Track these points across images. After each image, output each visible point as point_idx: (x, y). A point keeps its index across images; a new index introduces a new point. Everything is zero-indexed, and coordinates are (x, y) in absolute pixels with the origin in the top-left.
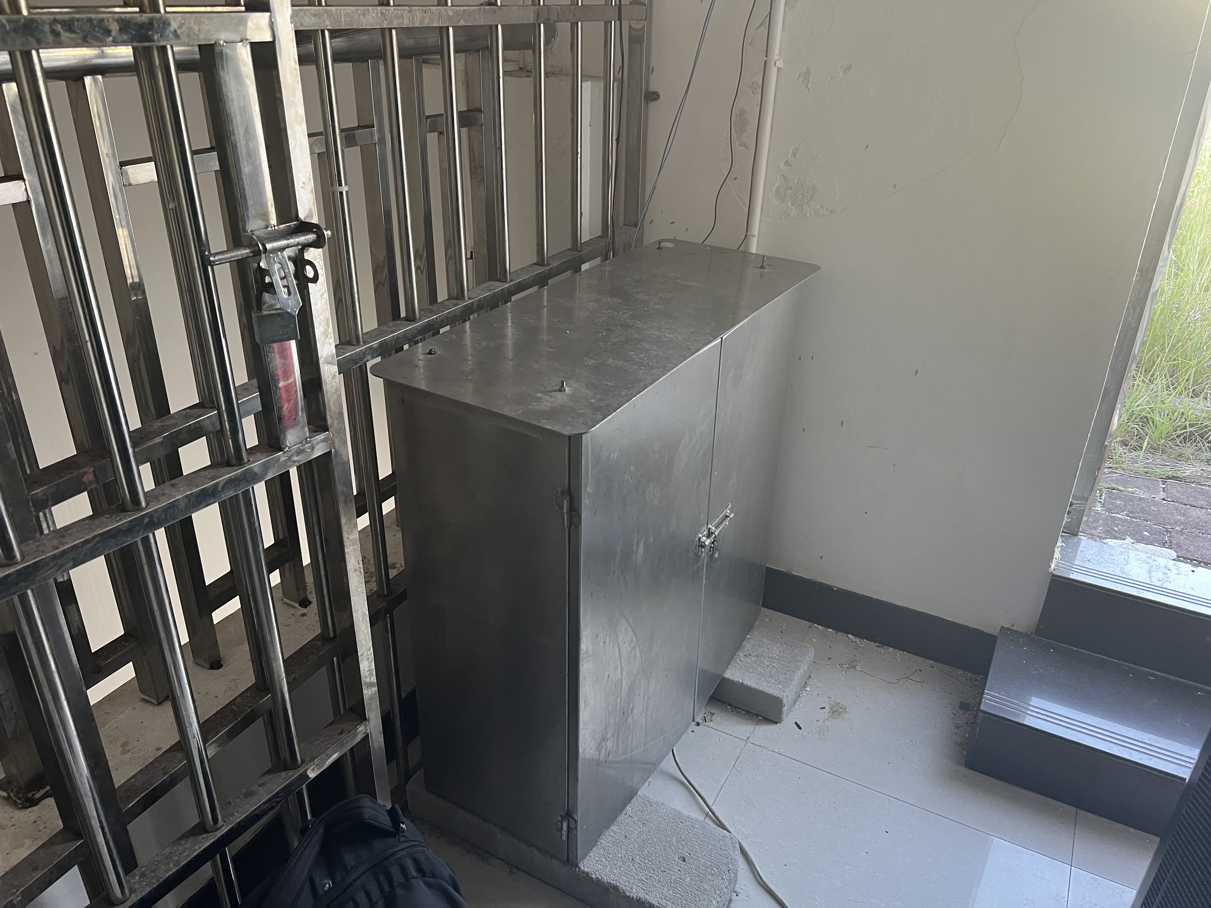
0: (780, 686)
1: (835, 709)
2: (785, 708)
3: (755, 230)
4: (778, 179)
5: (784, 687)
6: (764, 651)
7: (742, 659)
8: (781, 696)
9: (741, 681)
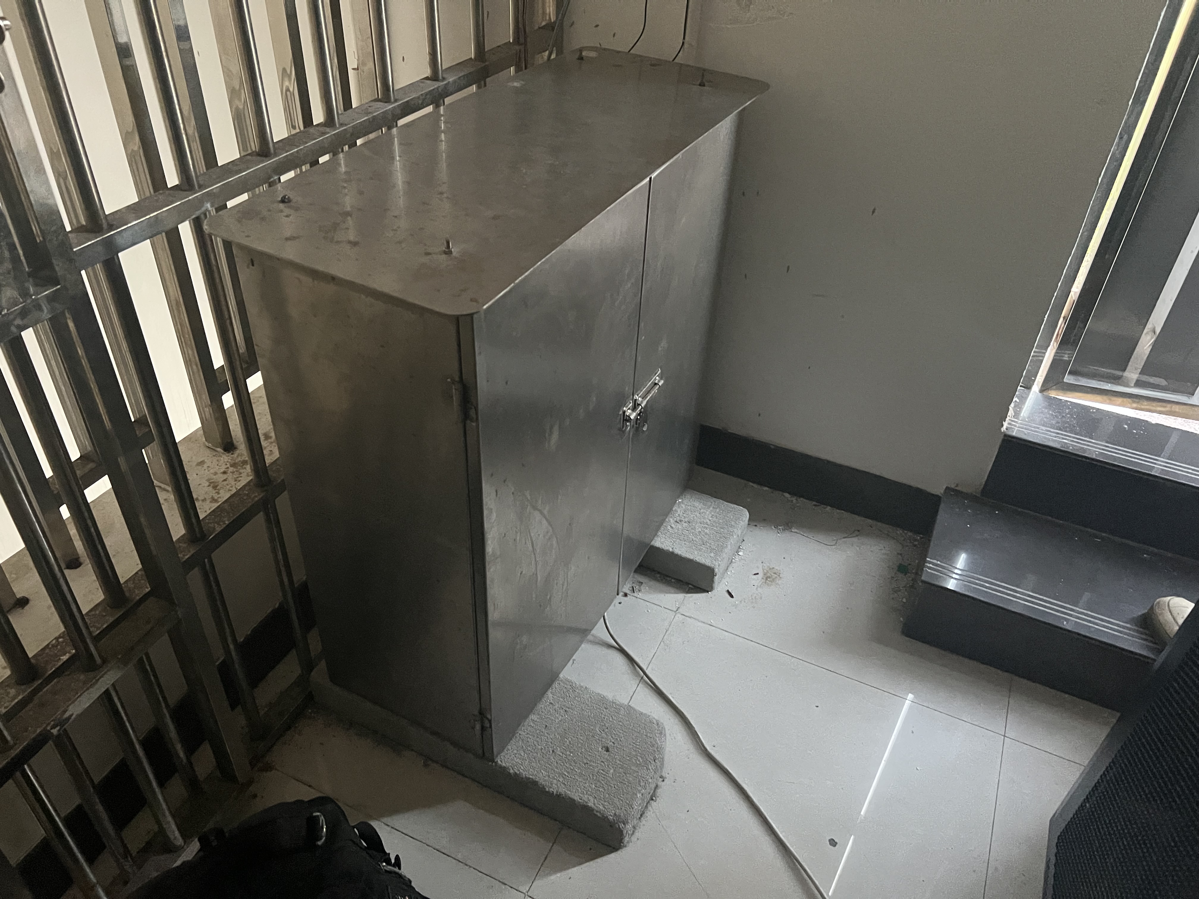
0: (712, 555)
1: (768, 575)
2: (717, 576)
5: (716, 554)
6: (696, 515)
7: (673, 526)
8: (712, 566)
9: (671, 550)
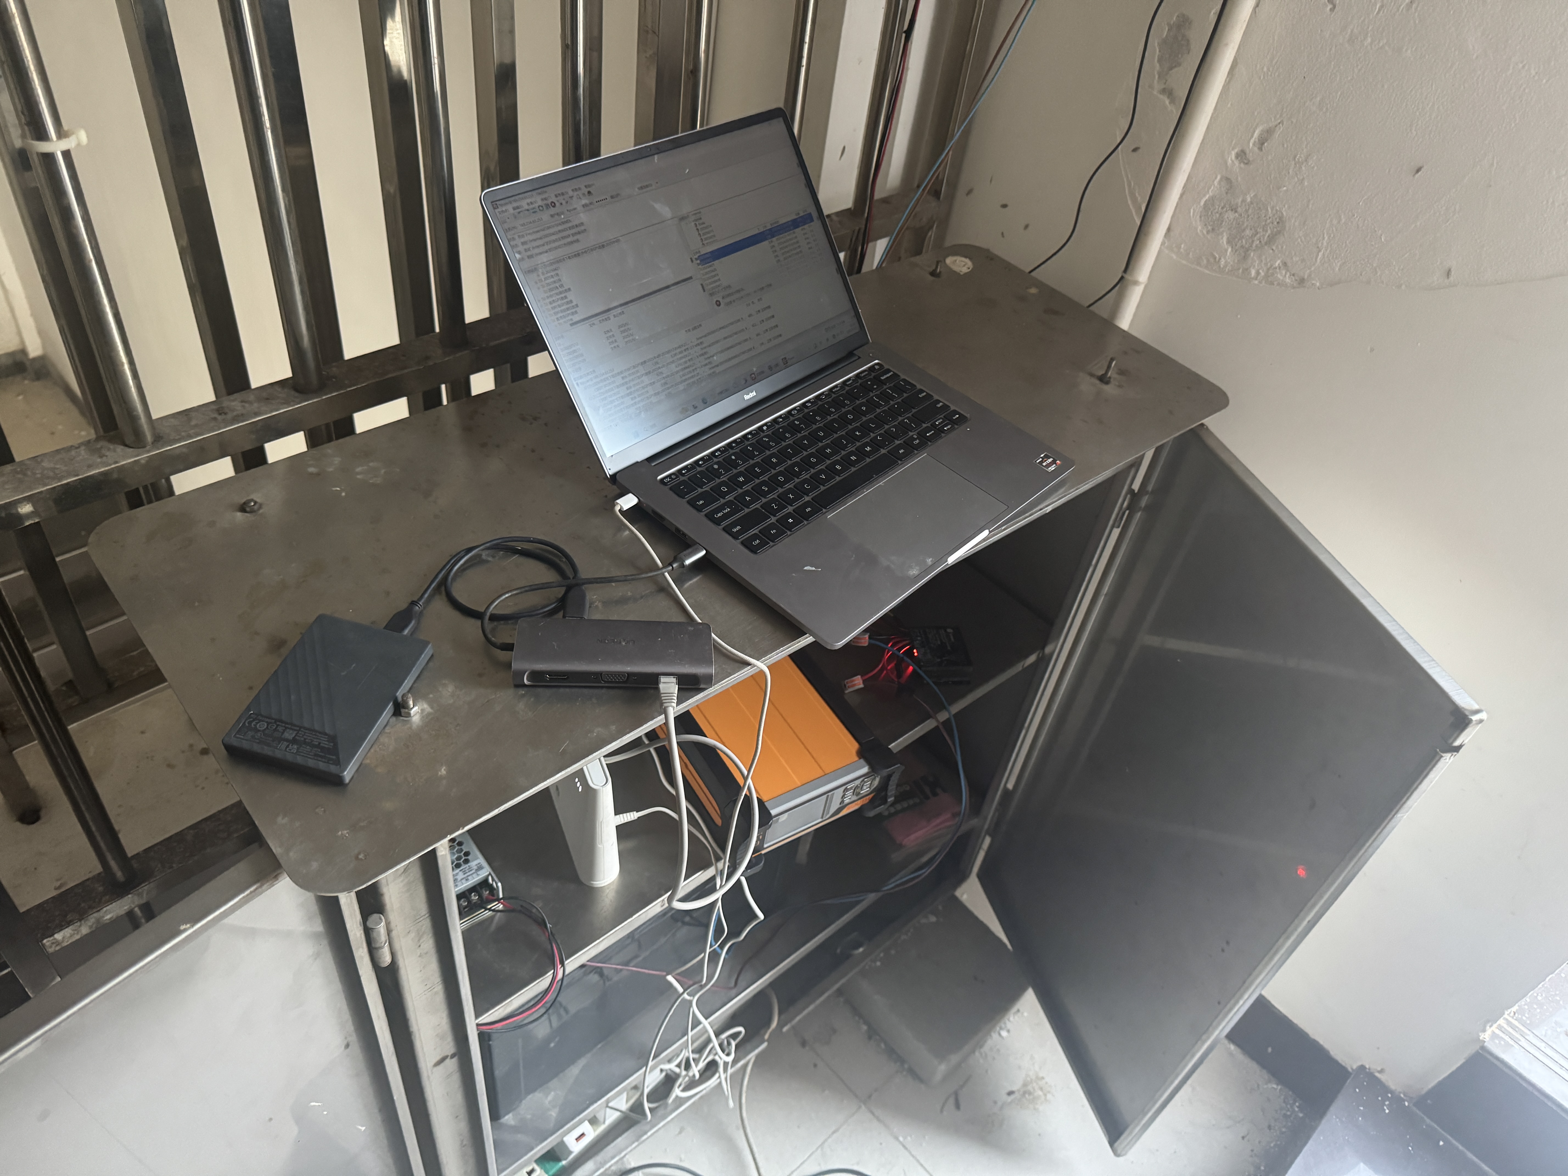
1: (1030, 1087)
3: (1144, 272)
4: (1216, 183)
